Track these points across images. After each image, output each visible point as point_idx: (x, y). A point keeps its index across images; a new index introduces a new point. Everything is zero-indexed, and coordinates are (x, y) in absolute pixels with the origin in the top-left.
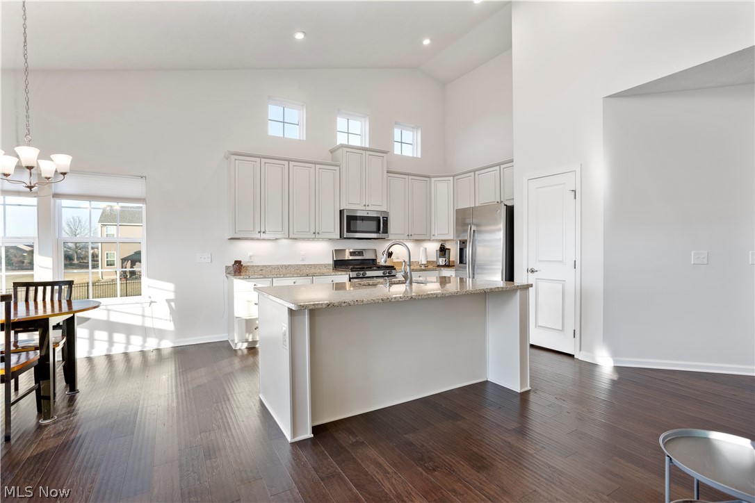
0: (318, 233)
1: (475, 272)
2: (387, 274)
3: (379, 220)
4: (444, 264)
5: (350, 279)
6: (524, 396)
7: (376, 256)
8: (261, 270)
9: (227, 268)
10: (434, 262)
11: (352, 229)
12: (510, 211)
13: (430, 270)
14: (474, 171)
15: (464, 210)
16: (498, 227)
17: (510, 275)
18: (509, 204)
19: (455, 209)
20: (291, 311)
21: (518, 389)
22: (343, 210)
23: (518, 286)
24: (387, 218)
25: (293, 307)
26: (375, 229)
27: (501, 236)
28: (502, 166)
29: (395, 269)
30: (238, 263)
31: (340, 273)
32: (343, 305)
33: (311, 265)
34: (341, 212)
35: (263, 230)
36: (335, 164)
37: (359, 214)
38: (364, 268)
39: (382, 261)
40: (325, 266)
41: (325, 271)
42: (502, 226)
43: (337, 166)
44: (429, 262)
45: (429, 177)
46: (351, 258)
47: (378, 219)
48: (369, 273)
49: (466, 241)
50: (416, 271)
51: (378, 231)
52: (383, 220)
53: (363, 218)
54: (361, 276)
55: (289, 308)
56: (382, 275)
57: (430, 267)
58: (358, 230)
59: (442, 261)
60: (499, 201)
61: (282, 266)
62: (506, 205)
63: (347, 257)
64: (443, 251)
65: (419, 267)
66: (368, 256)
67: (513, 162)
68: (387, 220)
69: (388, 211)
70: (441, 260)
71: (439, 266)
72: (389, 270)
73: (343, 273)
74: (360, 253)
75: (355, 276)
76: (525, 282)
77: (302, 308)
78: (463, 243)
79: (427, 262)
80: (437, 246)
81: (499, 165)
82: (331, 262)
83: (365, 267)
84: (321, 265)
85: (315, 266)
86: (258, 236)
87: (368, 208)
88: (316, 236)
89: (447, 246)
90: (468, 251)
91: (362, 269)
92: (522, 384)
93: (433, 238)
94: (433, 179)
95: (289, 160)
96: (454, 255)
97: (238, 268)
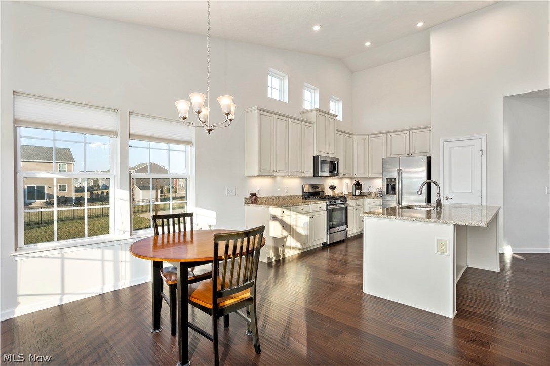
5: (327, 205)
7: (324, 189)
8: (265, 201)
9: (246, 199)
10: (353, 192)
11: (322, 170)
14: (387, 133)
18: (429, 155)
21: (496, 270)
22: (318, 156)
24: (338, 162)
28: (411, 132)
30: (253, 195)
31: (320, 202)
34: (315, 157)
35: (276, 170)
39: (328, 192)
41: (298, 200)
42: (425, 167)
43: (312, 124)
45: (352, 135)
49: (395, 179)
52: (337, 164)
54: (333, 203)
56: (340, 202)
57: (349, 196)
59: (357, 192)
60: (409, 153)
61: (276, 197)
62: (427, 157)
64: (357, 185)
67: (431, 128)
69: (338, 158)
74: (316, 187)
78: (391, 180)
79: (348, 193)
81: (409, 130)
82: (301, 194)
85: (294, 196)
86: (273, 174)
89: (361, 182)
93: (352, 177)
94: (355, 137)
95: (289, 118)
97: (254, 199)
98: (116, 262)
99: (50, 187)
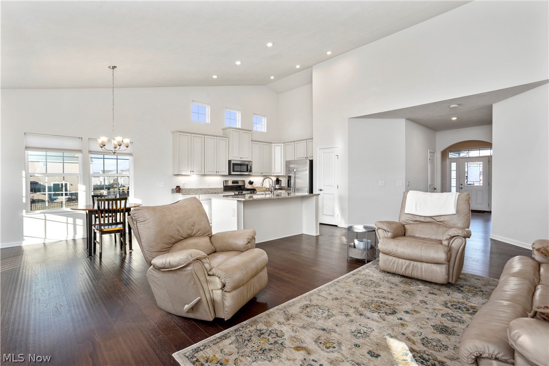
0: (218, 172)
1: (296, 191)
2: (252, 193)
3: (248, 166)
4: (279, 188)
6: (317, 237)
7: (244, 184)
9: (173, 190)
11: (235, 170)
12: (311, 162)
14: (294, 142)
15: (289, 161)
16: (305, 169)
17: (311, 190)
18: (311, 159)
19: (285, 161)
21: (315, 235)
22: (230, 160)
23: (315, 195)
24: (252, 164)
26: (246, 170)
27: (307, 172)
28: (308, 141)
29: (256, 190)
30: (178, 187)
31: (230, 192)
33: (213, 188)
40: (220, 189)
41: (220, 191)
42: (308, 167)
43: (227, 138)
44: (270, 187)
45: (271, 143)
46: (232, 185)
48: (242, 192)
52: (250, 166)
53: (241, 164)
57: (271, 189)
58: (238, 170)
59: (277, 187)
60: (306, 157)
61: (199, 189)
62: (309, 159)
63: (230, 184)
64: (278, 181)
65: (266, 189)
66: (240, 184)
67: (313, 139)
68: (252, 166)
69: (252, 161)
71: (276, 189)
72: (253, 191)
73: (232, 192)
74: (237, 182)
75: (238, 193)
76: (318, 193)
78: (290, 177)
80: (274, 179)
81: (306, 140)
82: (222, 187)
83: (240, 189)
84: (218, 188)
85: (215, 189)
87: (242, 160)
88: (217, 174)
89: (280, 179)
90: (292, 181)
92: (316, 233)
93: (273, 175)
94: (273, 145)
95: (204, 135)
96: (284, 183)
97: (178, 190)
98: (75, 225)
99: (72, 185)
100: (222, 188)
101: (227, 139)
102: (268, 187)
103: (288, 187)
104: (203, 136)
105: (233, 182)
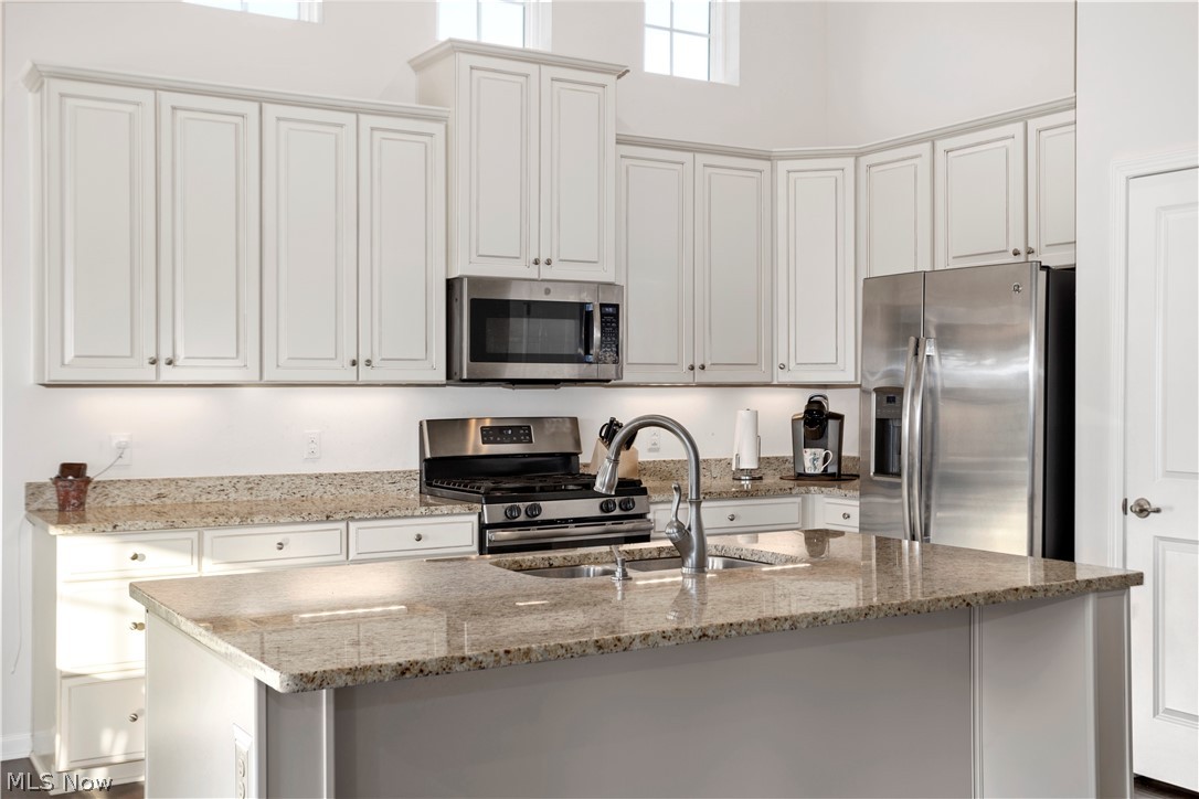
0: (369, 363)
1: (933, 503)
2: (617, 512)
3: (589, 317)
4: (820, 470)
5: (483, 528)
7: (578, 443)
8: (159, 496)
9: (34, 490)
10: (785, 460)
11: (491, 347)
12: (1062, 289)
13: (769, 493)
14: (932, 139)
15: (895, 282)
17: (1058, 537)
18: (1056, 260)
19: (863, 275)
20: (266, 692)
22: (460, 279)
23: (1089, 582)
24: (616, 307)
25: (275, 680)
26: (573, 348)
28: (1034, 124)
29: (644, 491)
30: (73, 473)
31: (445, 508)
32: (457, 667)
33: (343, 476)
34: (451, 285)
35: (165, 354)
36: (428, 111)
37: (517, 294)
38: (532, 490)
40: (393, 477)
43: (436, 118)
44: (764, 462)
45: (768, 157)
46: (487, 449)
47: (582, 314)
48: (552, 509)
49: (900, 391)
50: (720, 496)
51: (583, 353)
52: (602, 315)
53: (531, 309)
54: (522, 518)
55: (259, 683)
56: (597, 512)
57: (771, 480)
58: (512, 350)
59: (812, 460)
60: (1022, 249)
62: (1047, 268)
63: (475, 445)
64: (816, 422)
65: (728, 480)
68: (616, 316)
69: (623, 283)
70: (808, 454)
71: (801, 477)
73: (458, 508)
74: (519, 430)
75: (501, 518)
76: (1114, 567)
77: (307, 683)
78: (891, 400)
79: (760, 459)
80: (796, 404)
81: (1023, 117)
82: (414, 464)
83: (538, 485)
85: (356, 479)
86: (148, 374)
87: (547, 273)
88: (359, 376)
89: (833, 406)
90: (909, 424)
91: (526, 493)
93: (783, 377)
94: (782, 166)
95: (261, 100)
96: (855, 441)
100: (407, 474)
101: (438, 129)
102: (748, 463)
103: (882, 468)
104: (251, 109)
105: (492, 433)
